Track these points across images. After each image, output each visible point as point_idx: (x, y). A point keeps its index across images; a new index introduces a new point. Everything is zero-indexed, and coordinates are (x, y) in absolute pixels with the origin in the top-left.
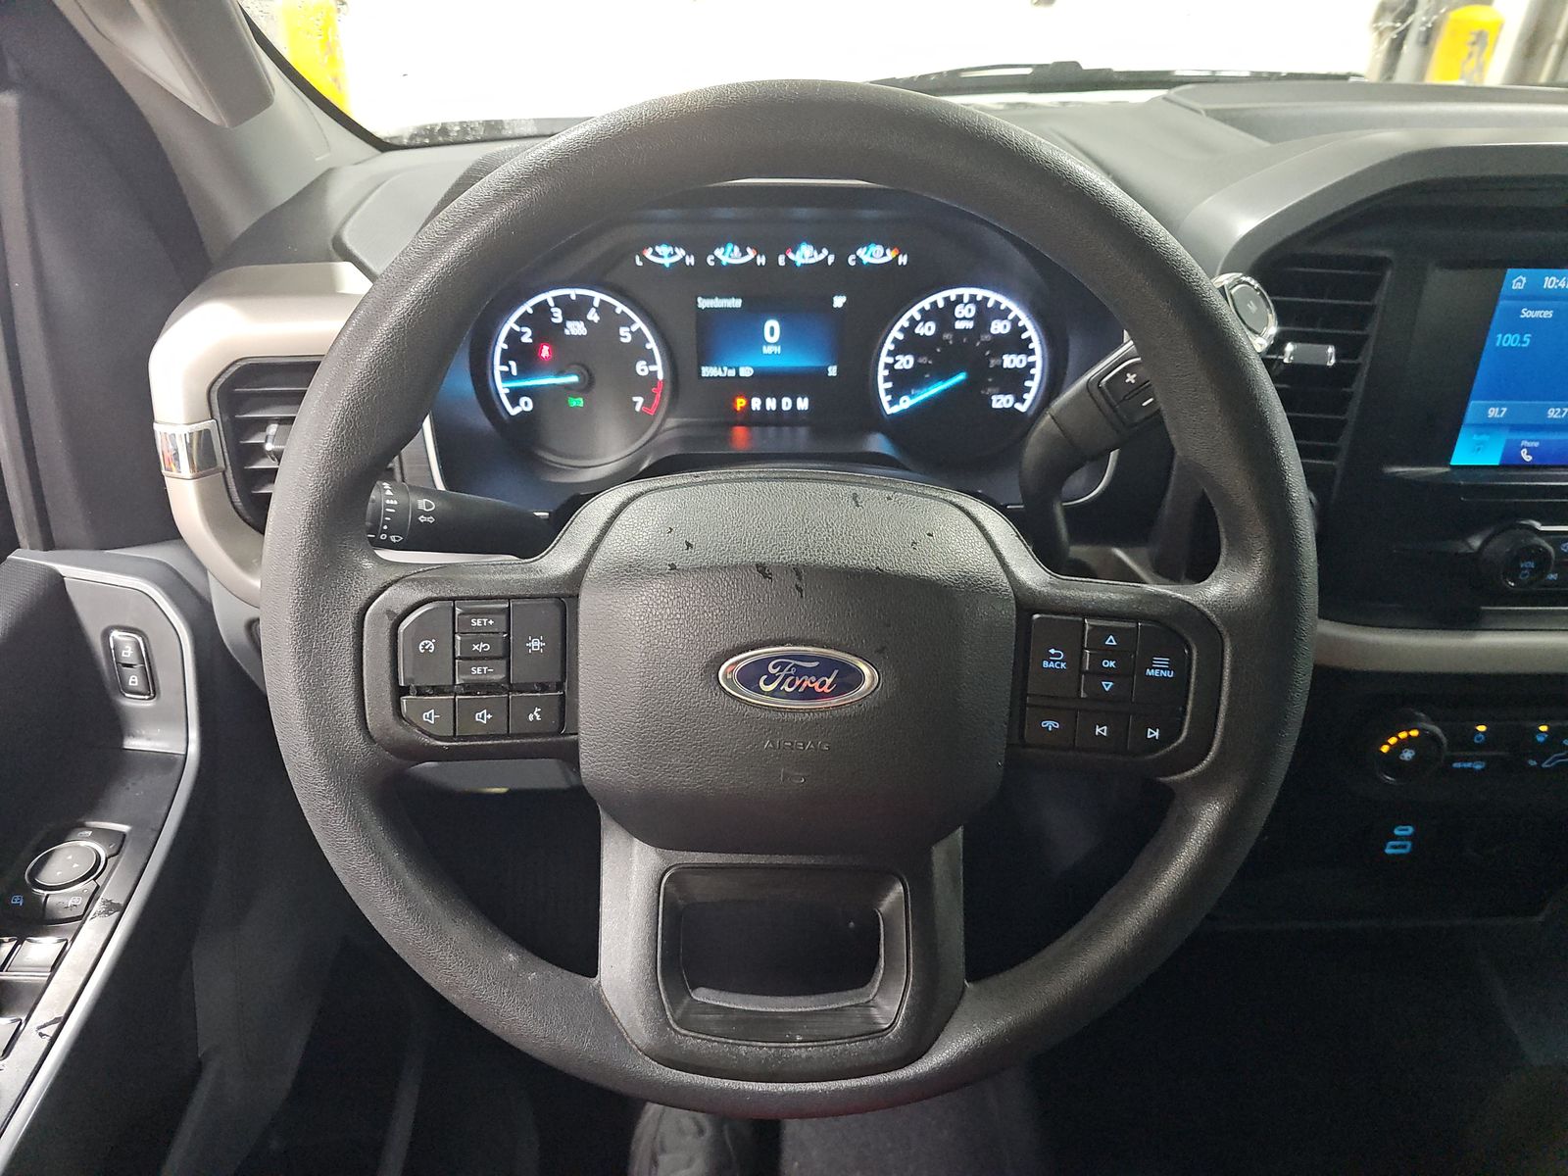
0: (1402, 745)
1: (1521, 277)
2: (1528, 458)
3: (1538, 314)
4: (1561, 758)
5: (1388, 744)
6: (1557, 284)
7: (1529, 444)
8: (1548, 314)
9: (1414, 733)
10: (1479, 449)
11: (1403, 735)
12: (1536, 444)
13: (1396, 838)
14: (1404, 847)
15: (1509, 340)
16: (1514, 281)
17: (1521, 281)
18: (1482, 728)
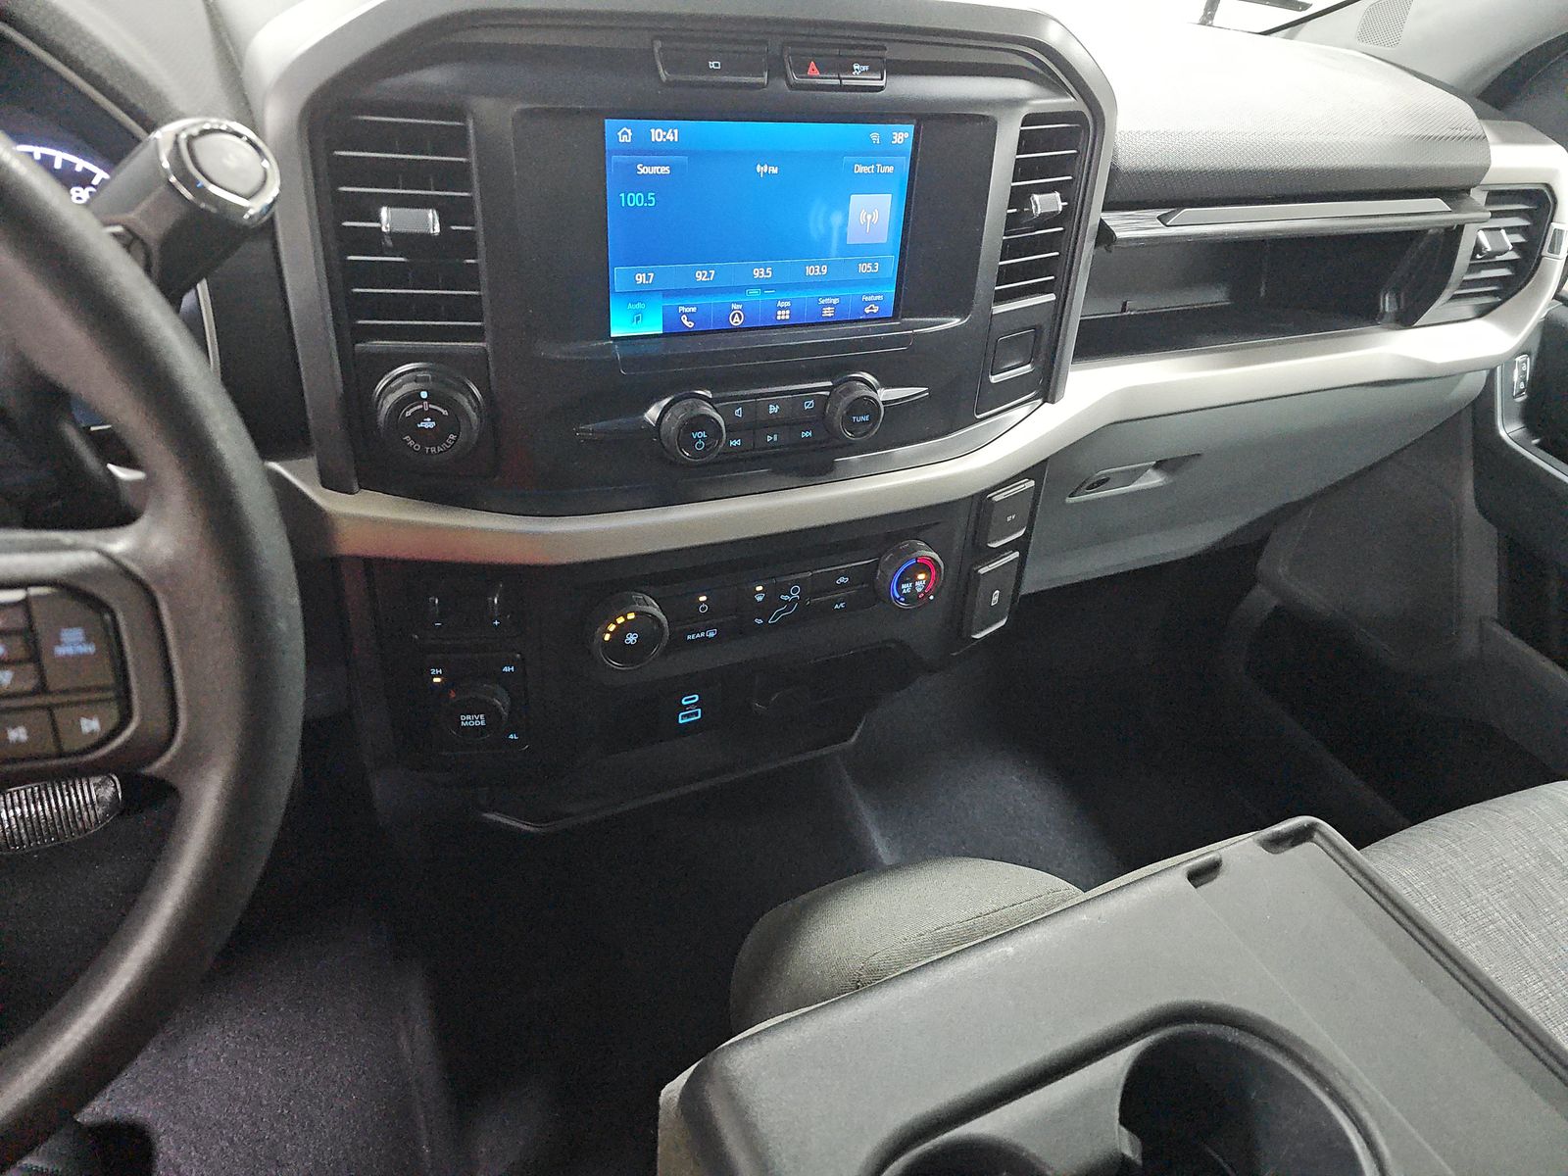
0: (622, 631)
1: (625, 129)
2: (690, 324)
3: (655, 170)
4: (783, 612)
5: (609, 632)
6: (664, 137)
7: (687, 310)
8: (665, 170)
9: (631, 616)
10: (638, 319)
11: (620, 620)
12: (694, 309)
13: (684, 708)
14: (696, 714)
15: (635, 200)
16: (620, 134)
17: (625, 133)
18: (703, 598)
